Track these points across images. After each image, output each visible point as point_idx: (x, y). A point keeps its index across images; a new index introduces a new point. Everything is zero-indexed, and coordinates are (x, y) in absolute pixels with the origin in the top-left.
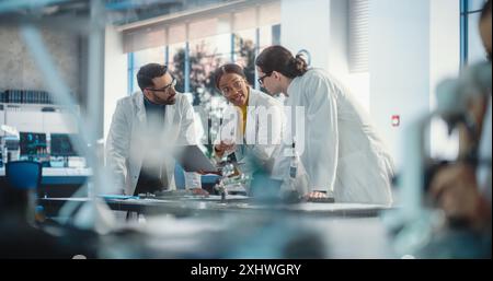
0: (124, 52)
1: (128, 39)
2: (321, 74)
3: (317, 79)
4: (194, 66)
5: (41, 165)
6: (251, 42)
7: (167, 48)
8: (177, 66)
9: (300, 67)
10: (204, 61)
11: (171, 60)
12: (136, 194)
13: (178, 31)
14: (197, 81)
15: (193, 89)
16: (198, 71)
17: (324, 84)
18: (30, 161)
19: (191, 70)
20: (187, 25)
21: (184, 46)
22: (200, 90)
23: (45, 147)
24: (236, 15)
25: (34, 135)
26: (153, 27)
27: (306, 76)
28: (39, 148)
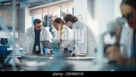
0: (31, 16)
1: (31, 12)
2: (81, 21)
3: (80, 22)
4: (50, 19)
5: (7, 47)
6: (65, 13)
7: (43, 15)
8: (45, 19)
9: (76, 19)
10: (53, 18)
11: (43, 18)
12: (32, 55)
13: (45, 10)
14: (51, 24)
15: (50, 26)
16: (51, 21)
17: (82, 24)
18: (4, 46)
19: (49, 20)
20: (48, 8)
21: (47, 14)
22: (52, 26)
23: (8, 42)
24: (62, 5)
25: (5, 39)
26: (39, 9)
27: (77, 22)
28: (6, 42)
